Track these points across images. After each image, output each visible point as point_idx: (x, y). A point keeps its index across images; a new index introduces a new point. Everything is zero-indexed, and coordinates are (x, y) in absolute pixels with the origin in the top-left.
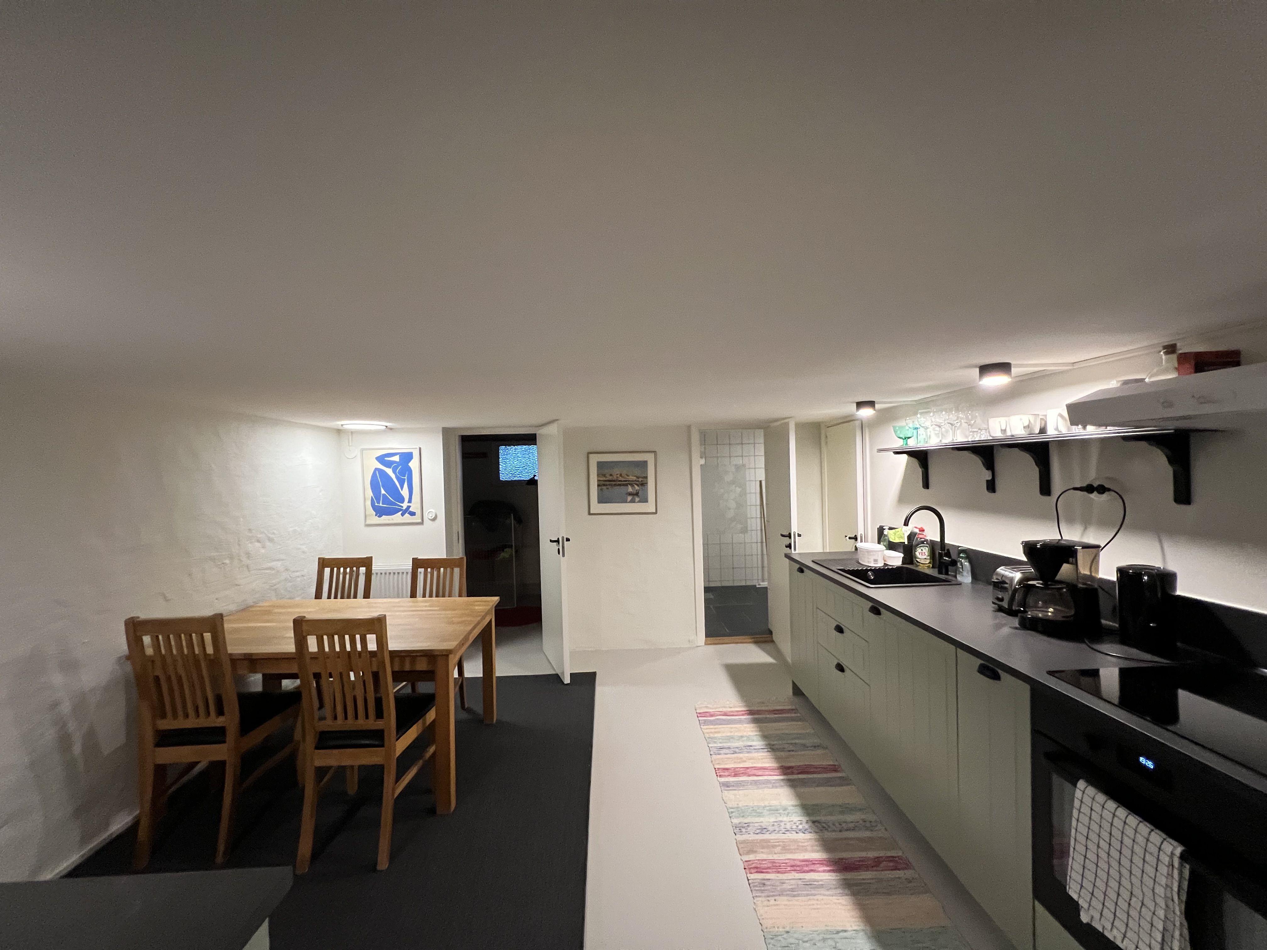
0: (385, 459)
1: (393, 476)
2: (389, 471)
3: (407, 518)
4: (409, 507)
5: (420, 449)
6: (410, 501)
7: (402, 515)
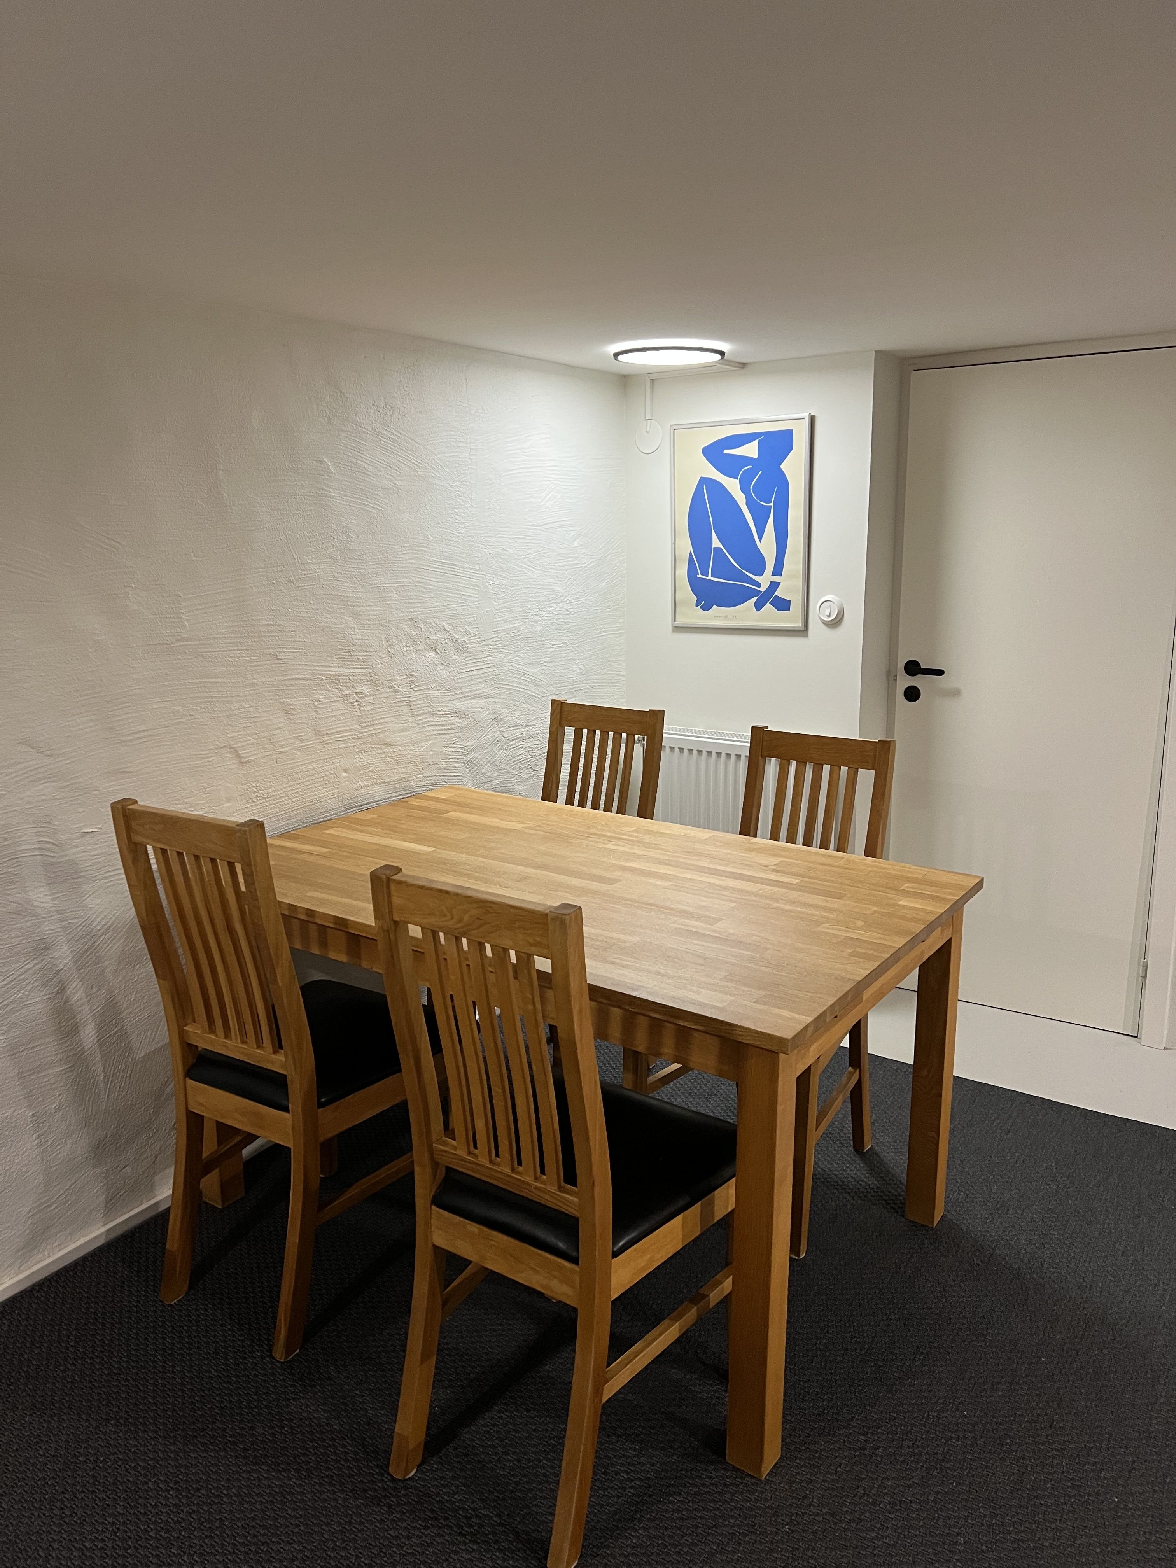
0: (726, 451)
1: (741, 499)
2: (732, 485)
3: (769, 615)
4: (774, 586)
5: (812, 419)
6: (778, 571)
7: (758, 606)
